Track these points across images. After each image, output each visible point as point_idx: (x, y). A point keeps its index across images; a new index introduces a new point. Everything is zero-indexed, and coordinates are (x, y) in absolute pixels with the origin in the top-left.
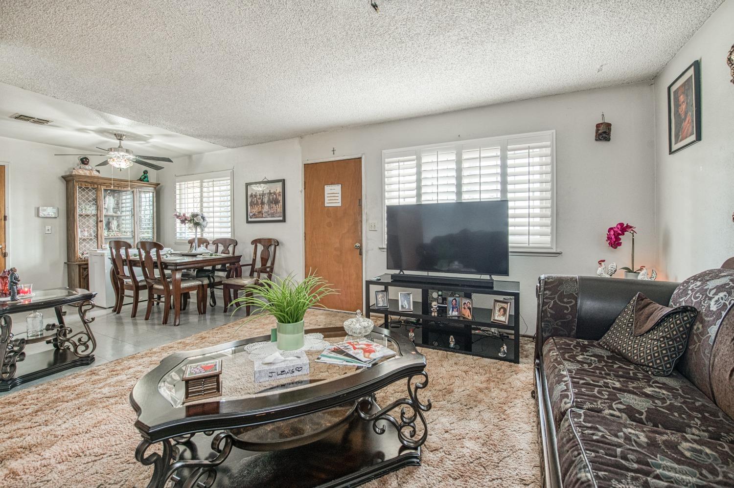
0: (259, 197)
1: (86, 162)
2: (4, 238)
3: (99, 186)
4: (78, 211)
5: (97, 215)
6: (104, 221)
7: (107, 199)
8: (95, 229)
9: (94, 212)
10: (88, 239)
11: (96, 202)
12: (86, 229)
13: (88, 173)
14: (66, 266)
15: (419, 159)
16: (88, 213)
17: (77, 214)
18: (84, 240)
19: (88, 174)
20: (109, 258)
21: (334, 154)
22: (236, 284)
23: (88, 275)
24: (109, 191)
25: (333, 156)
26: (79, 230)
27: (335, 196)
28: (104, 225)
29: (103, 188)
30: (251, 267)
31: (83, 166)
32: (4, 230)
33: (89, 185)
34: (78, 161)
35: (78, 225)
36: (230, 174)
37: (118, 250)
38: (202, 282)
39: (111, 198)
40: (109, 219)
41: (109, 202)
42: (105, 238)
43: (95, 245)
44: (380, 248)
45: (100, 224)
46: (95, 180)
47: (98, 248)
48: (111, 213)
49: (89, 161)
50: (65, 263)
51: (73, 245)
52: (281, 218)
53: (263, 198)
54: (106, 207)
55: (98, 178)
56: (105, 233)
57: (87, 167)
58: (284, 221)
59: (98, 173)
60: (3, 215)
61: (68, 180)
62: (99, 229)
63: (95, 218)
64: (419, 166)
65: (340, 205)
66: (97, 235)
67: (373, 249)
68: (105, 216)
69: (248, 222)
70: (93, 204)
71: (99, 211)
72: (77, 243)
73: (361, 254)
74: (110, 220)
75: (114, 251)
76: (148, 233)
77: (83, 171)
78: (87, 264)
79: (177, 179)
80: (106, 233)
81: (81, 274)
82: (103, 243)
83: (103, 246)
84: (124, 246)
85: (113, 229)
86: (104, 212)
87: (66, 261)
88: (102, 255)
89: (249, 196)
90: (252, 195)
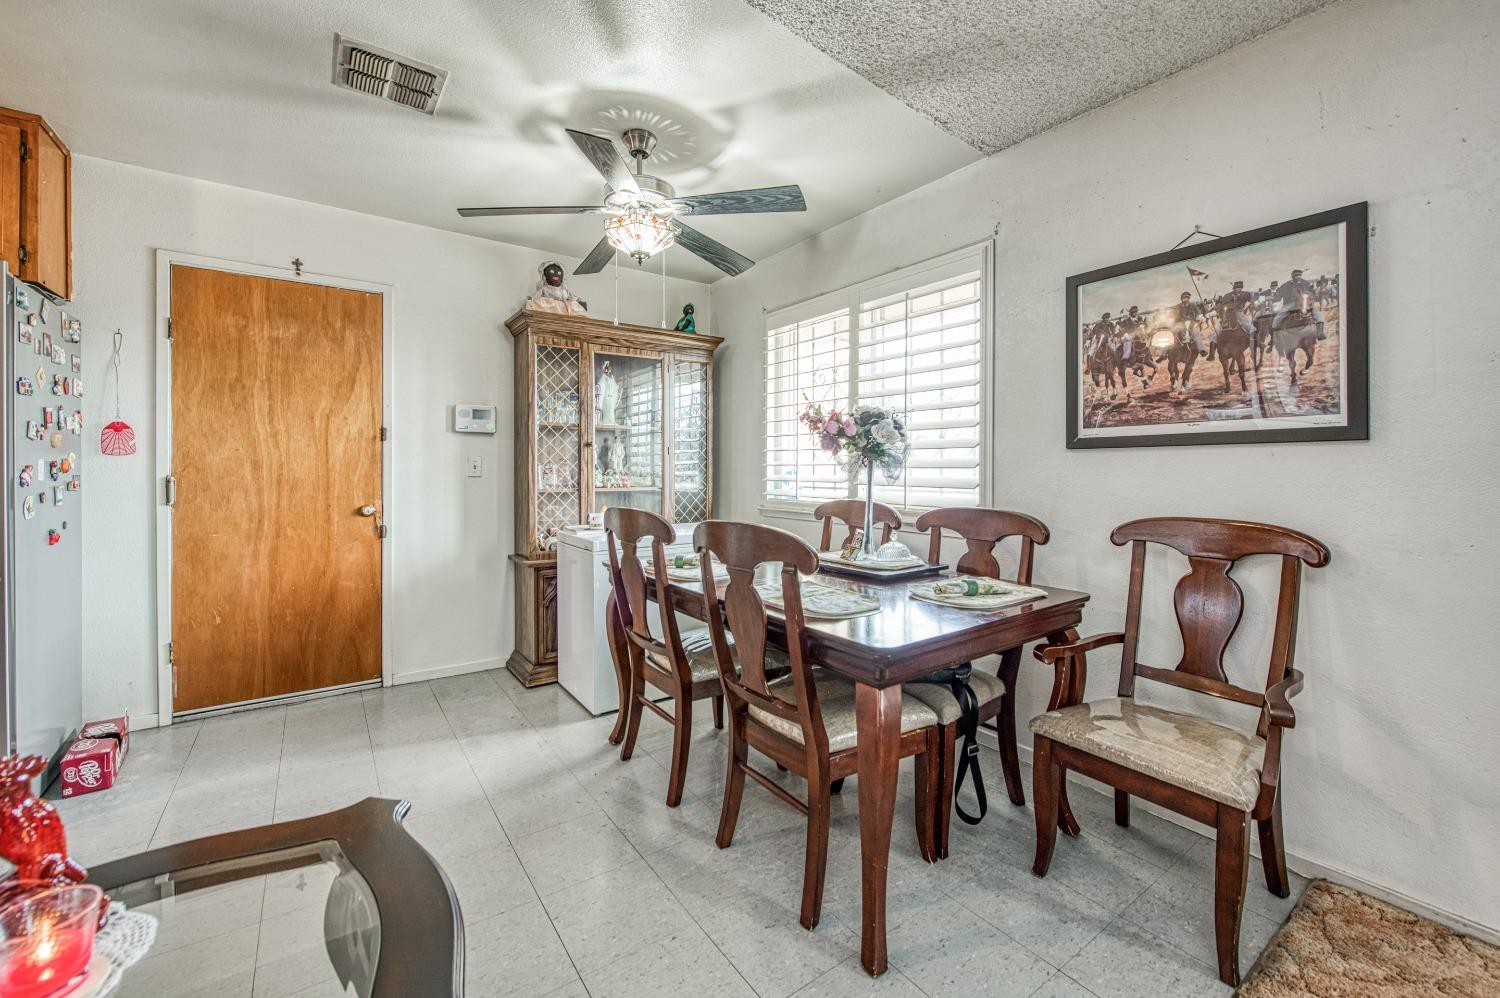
1: (556, 278)
2: (379, 486)
3: (585, 344)
4: (537, 420)
5: (579, 426)
6: (595, 446)
7: (602, 383)
8: (573, 466)
9: (573, 420)
10: (557, 494)
11: (578, 390)
12: (555, 467)
13: (559, 308)
14: (513, 567)
16: (561, 421)
17: (533, 422)
18: (550, 496)
19: (560, 312)
20: (604, 564)
22: (1084, 747)
23: (555, 598)
24: (607, 362)
26: (539, 469)
28: (596, 456)
29: (594, 349)
30: (1118, 648)
31: (548, 289)
32: (379, 465)
33: (563, 341)
34: (539, 278)
35: (536, 455)
36: (980, 258)
37: (630, 541)
38: (939, 714)
39: (612, 381)
40: (606, 440)
41: (607, 391)
42: (598, 493)
43: (574, 512)
45: (585, 451)
46: (577, 328)
47: (580, 523)
48: (611, 422)
49: (562, 275)
50: (509, 557)
51: (525, 513)
52: (1340, 419)
54: (600, 406)
55: (583, 320)
56: (598, 479)
57: (557, 291)
58: (1358, 428)
59: (582, 309)
60: (378, 427)
61: (517, 328)
62: (584, 466)
63: (574, 437)
66: (579, 484)
68: (599, 431)
69: (1074, 443)
70: (572, 398)
71: (584, 417)
72: (533, 504)
74: (609, 443)
75: (618, 543)
76: (691, 478)
77: (548, 302)
78: (554, 567)
79: (771, 319)
80: (600, 477)
81: (541, 597)
82: (591, 508)
83: (591, 516)
84: (648, 533)
85: (615, 466)
86: (596, 421)
87: (512, 553)
88: (588, 548)
89: (1085, 331)
90: (1104, 325)
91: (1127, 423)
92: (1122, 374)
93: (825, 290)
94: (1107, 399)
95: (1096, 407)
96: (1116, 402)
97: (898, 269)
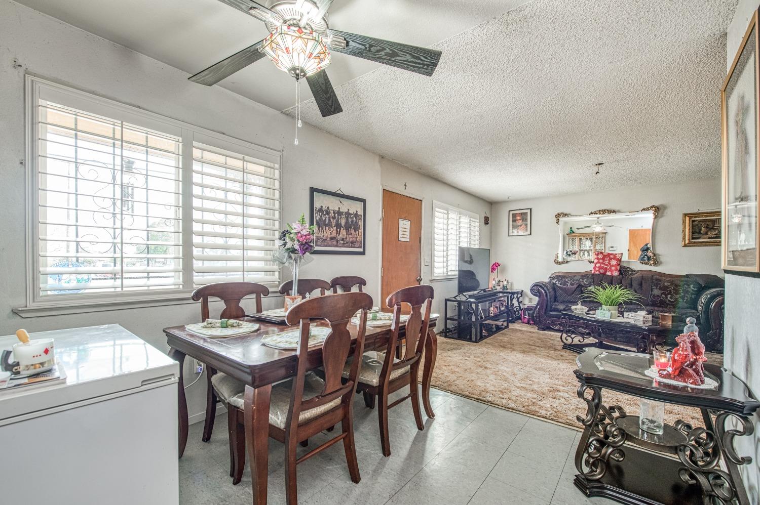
0: (333, 215)
21: (405, 188)
27: (406, 232)
44: (430, 280)
52: (360, 250)
53: (338, 219)
58: (363, 253)
65: (409, 240)
89: (316, 210)
90: (321, 210)
91: (326, 246)
92: (326, 229)
93: (145, 107)
94: (322, 237)
95: (318, 239)
96: (324, 238)
97: (223, 134)
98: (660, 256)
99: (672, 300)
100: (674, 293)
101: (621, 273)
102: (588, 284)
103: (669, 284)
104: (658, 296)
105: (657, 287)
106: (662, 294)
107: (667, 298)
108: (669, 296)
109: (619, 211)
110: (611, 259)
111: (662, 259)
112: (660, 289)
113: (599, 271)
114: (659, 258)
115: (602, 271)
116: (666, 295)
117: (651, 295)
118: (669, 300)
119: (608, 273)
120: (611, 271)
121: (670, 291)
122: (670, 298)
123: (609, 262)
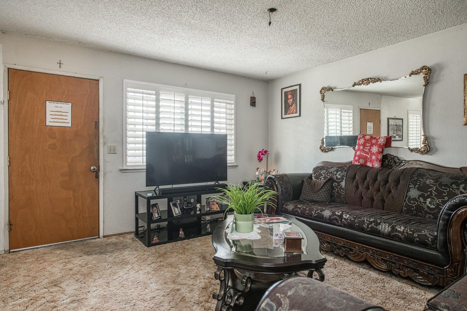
15: (157, 95)
21: (60, 67)
25: (59, 69)
27: (62, 115)
44: (121, 170)
64: (158, 100)
65: (70, 125)
67: (111, 171)
73: (97, 177)
98: (435, 140)
99: (432, 207)
100: (436, 195)
101: (382, 165)
102: (340, 179)
103: (432, 181)
104: (414, 199)
105: (415, 186)
106: (420, 196)
107: (426, 203)
108: (429, 200)
109: (386, 79)
110: (372, 145)
111: (438, 144)
112: (419, 189)
113: (358, 161)
114: (434, 142)
115: (362, 161)
116: (425, 199)
117: (407, 196)
118: (428, 207)
119: (369, 164)
120: (371, 161)
121: (431, 192)
122: (430, 203)
123: (371, 148)
